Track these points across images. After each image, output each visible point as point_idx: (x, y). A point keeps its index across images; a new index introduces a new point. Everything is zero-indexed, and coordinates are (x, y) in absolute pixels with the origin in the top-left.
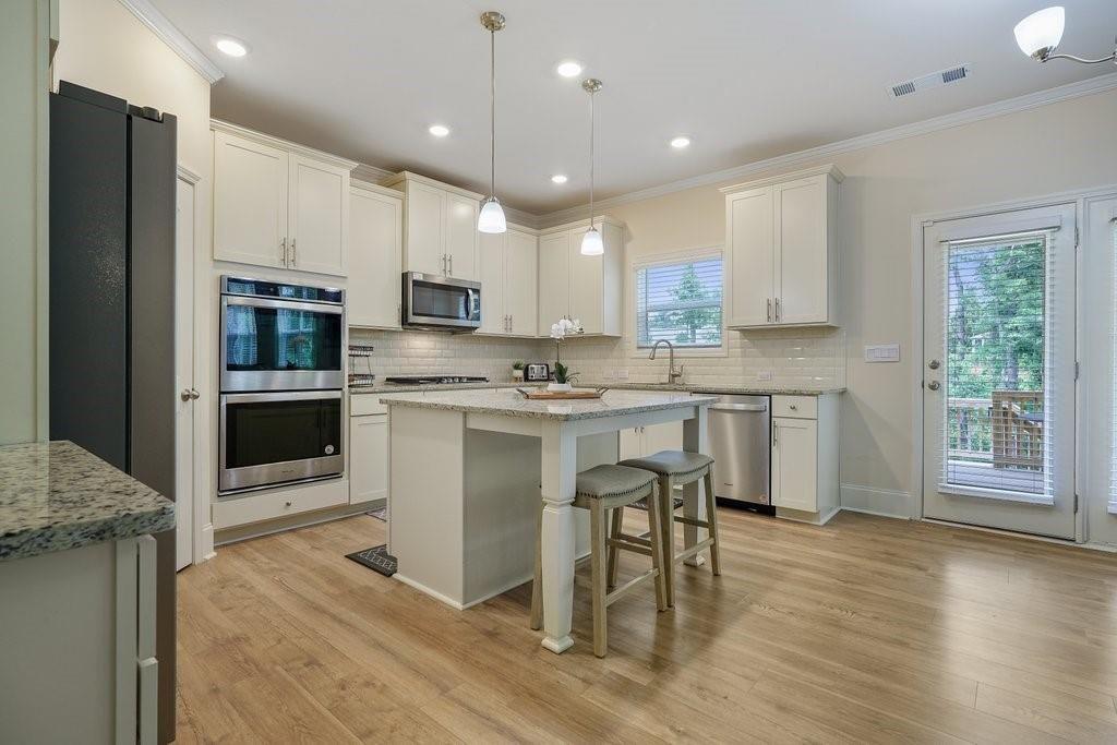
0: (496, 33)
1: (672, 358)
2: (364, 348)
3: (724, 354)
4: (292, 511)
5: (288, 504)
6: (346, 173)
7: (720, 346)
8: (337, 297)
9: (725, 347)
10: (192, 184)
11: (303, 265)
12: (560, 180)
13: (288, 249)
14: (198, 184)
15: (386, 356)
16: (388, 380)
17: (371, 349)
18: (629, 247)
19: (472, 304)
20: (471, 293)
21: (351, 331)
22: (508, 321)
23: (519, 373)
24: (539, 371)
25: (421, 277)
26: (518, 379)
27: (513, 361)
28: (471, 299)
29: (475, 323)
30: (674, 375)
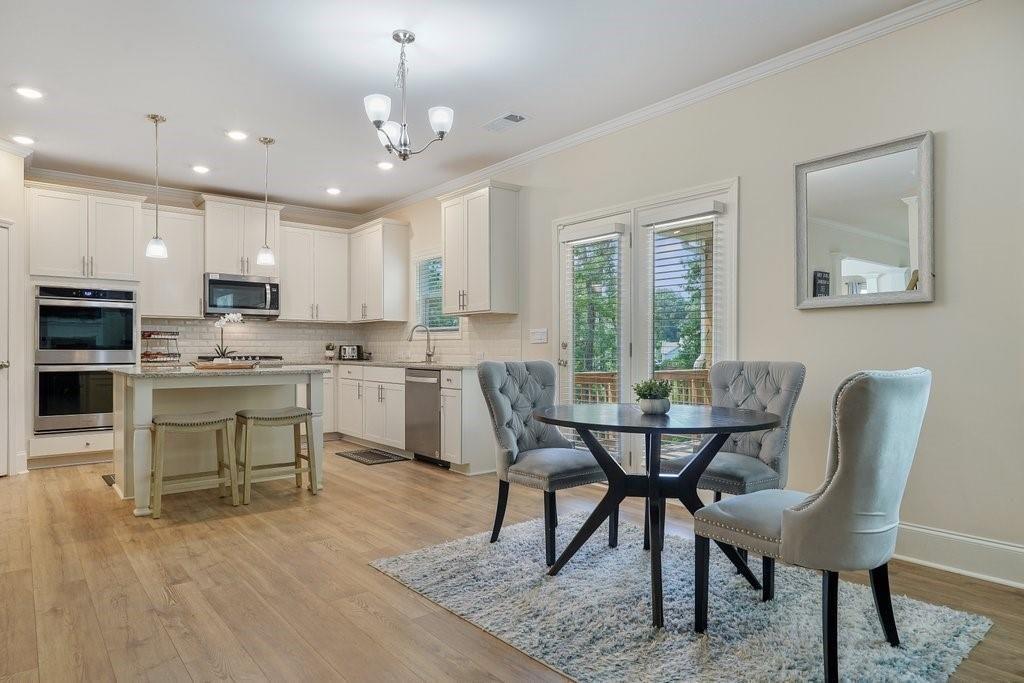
0: (160, 125)
1: (428, 340)
2: (173, 334)
3: (460, 337)
4: (91, 449)
5: (88, 444)
6: (138, 205)
7: (457, 330)
8: (128, 296)
9: (460, 330)
10: (7, 228)
11: (102, 274)
12: (334, 192)
13: (87, 264)
14: (11, 227)
15: (201, 338)
16: (199, 358)
17: (177, 334)
18: (412, 242)
19: (269, 296)
20: (268, 287)
21: (145, 320)
22: (315, 308)
23: (330, 353)
24: (349, 352)
25: (217, 277)
26: (331, 358)
27: (325, 343)
28: (268, 292)
29: (273, 312)
30: (429, 355)
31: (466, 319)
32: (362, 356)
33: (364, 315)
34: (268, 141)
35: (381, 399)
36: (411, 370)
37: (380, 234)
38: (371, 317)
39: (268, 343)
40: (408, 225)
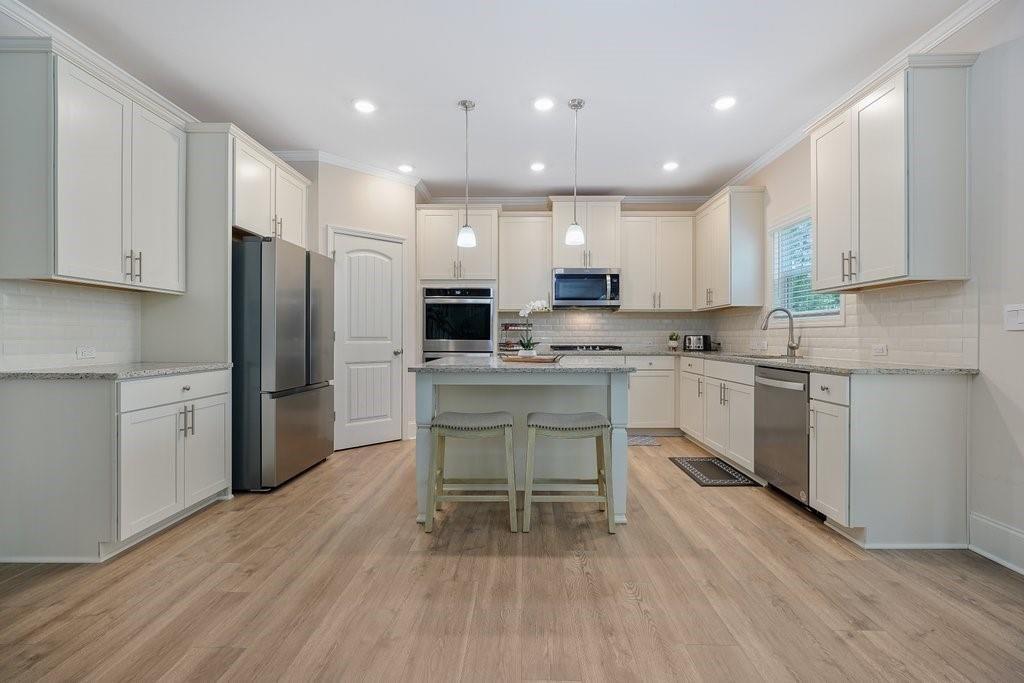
1: (791, 328)
2: (528, 326)
3: (842, 323)
6: (495, 212)
7: (837, 313)
8: (485, 293)
9: (842, 313)
10: (402, 243)
11: (468, 275)
13: (457, 268)
14: (404, 242)
15: (553, 329)
16: (551, 347)
17: (531, 326)
18: (769, 210)
19: (609, 287)
20: (608, 278)
21: (502, 314)
22: (656, 298)
23: (673, 344)
24: (695, 342)
25: (562, 272)
26: (674, 349)
27: (669, 333)
28: (609, 283)
29: (614, 303)
30: (793, 348)
31: (853, 297)
32: (708, 346)
33: (709, 302)
34: (577, 105)
35: (723, 401)
36: (763, 369)
37: (726, 206)
38: (718, 302)
39: (611, 333)
40: (763, 191)
